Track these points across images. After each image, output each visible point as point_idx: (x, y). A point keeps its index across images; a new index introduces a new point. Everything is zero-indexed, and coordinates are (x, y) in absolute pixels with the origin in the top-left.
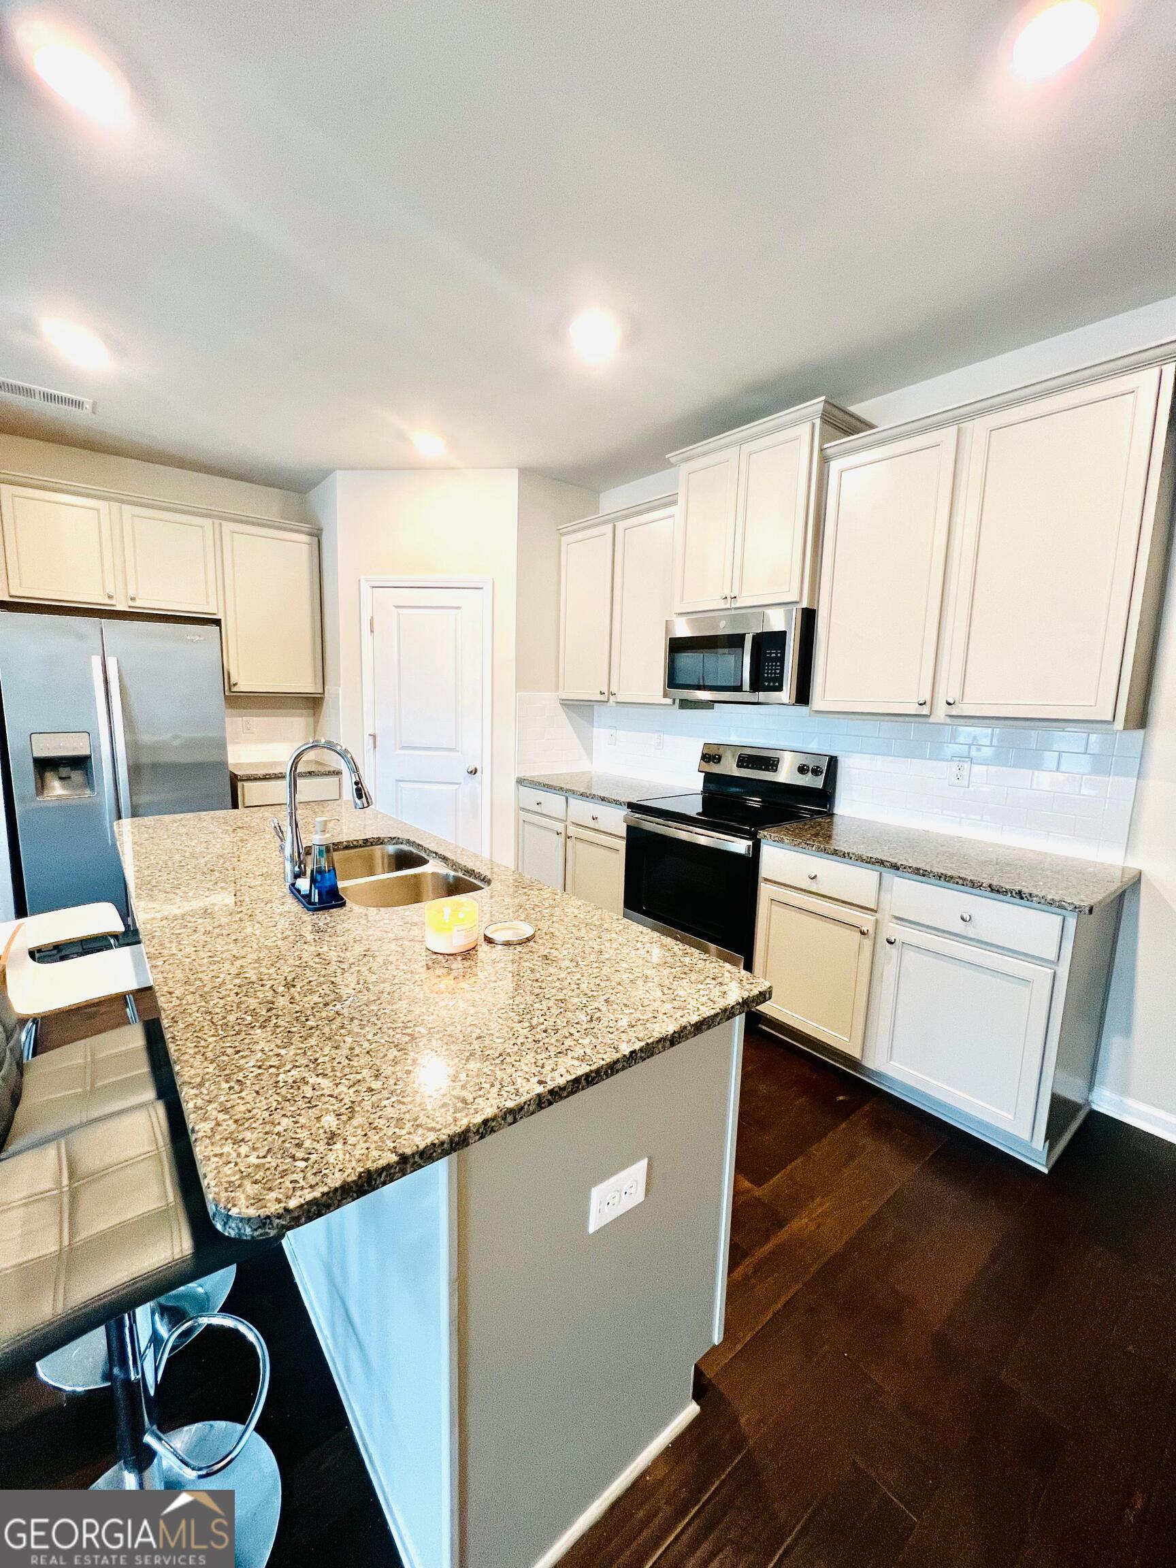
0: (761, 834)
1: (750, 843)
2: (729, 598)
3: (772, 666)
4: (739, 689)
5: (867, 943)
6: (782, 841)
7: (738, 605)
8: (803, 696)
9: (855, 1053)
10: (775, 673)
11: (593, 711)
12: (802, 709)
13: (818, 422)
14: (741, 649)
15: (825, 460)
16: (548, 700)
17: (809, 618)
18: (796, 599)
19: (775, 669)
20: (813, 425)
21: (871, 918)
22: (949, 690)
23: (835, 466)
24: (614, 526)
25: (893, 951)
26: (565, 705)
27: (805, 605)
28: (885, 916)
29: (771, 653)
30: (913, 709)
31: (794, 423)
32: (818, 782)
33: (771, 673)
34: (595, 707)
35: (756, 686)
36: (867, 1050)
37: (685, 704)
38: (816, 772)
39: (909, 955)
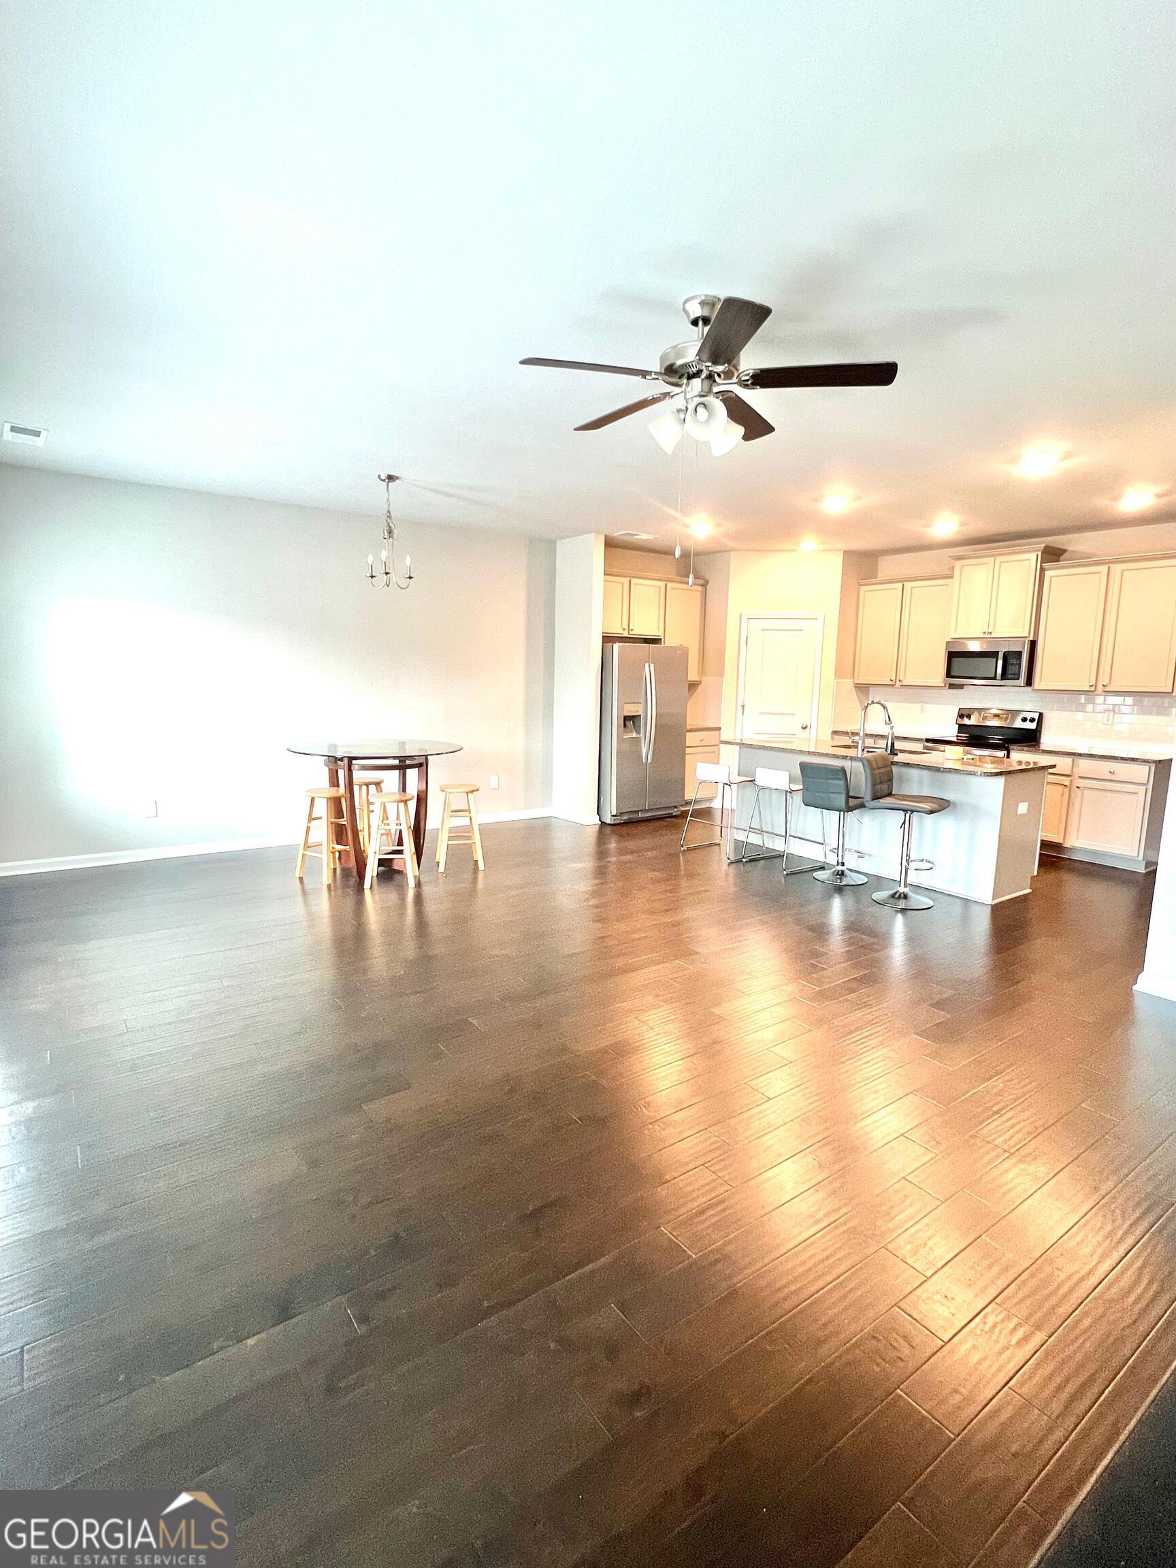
0: (1011, 747)
1: (1006, 752)
3: (1013, 668)
4: (995, 678)
5: (1067, 790)
6: (1023, 750)
7: (991, 636)
8: (1029, 682)
10: (1015, 672)
11: (869, 692)
12: (1028, 689)
13: (1040, 554)
14: (995, 659)
15: (1042, 570)
16: (848, 683)
17: (1033, 644)
18: (1027, 635)
19: (1015, 670)
20: (1037, 555)
21: (1069, 779)
22: (1104, 679)
23: (1048, 574)
24: (903, 585)
25: (1079, 792)
26: (857, 687)
27: (1031, 638)
28: (1075, 777)
29: (1013, 661)
30: (1087, 688)
31: (1030, 551)
32: (1033, 726)
33: (1013, 671)
35: (1004, 676)
36: (1066, 837)
37: (952, 686)
38: (1032, 720)
39: (1087, 792)
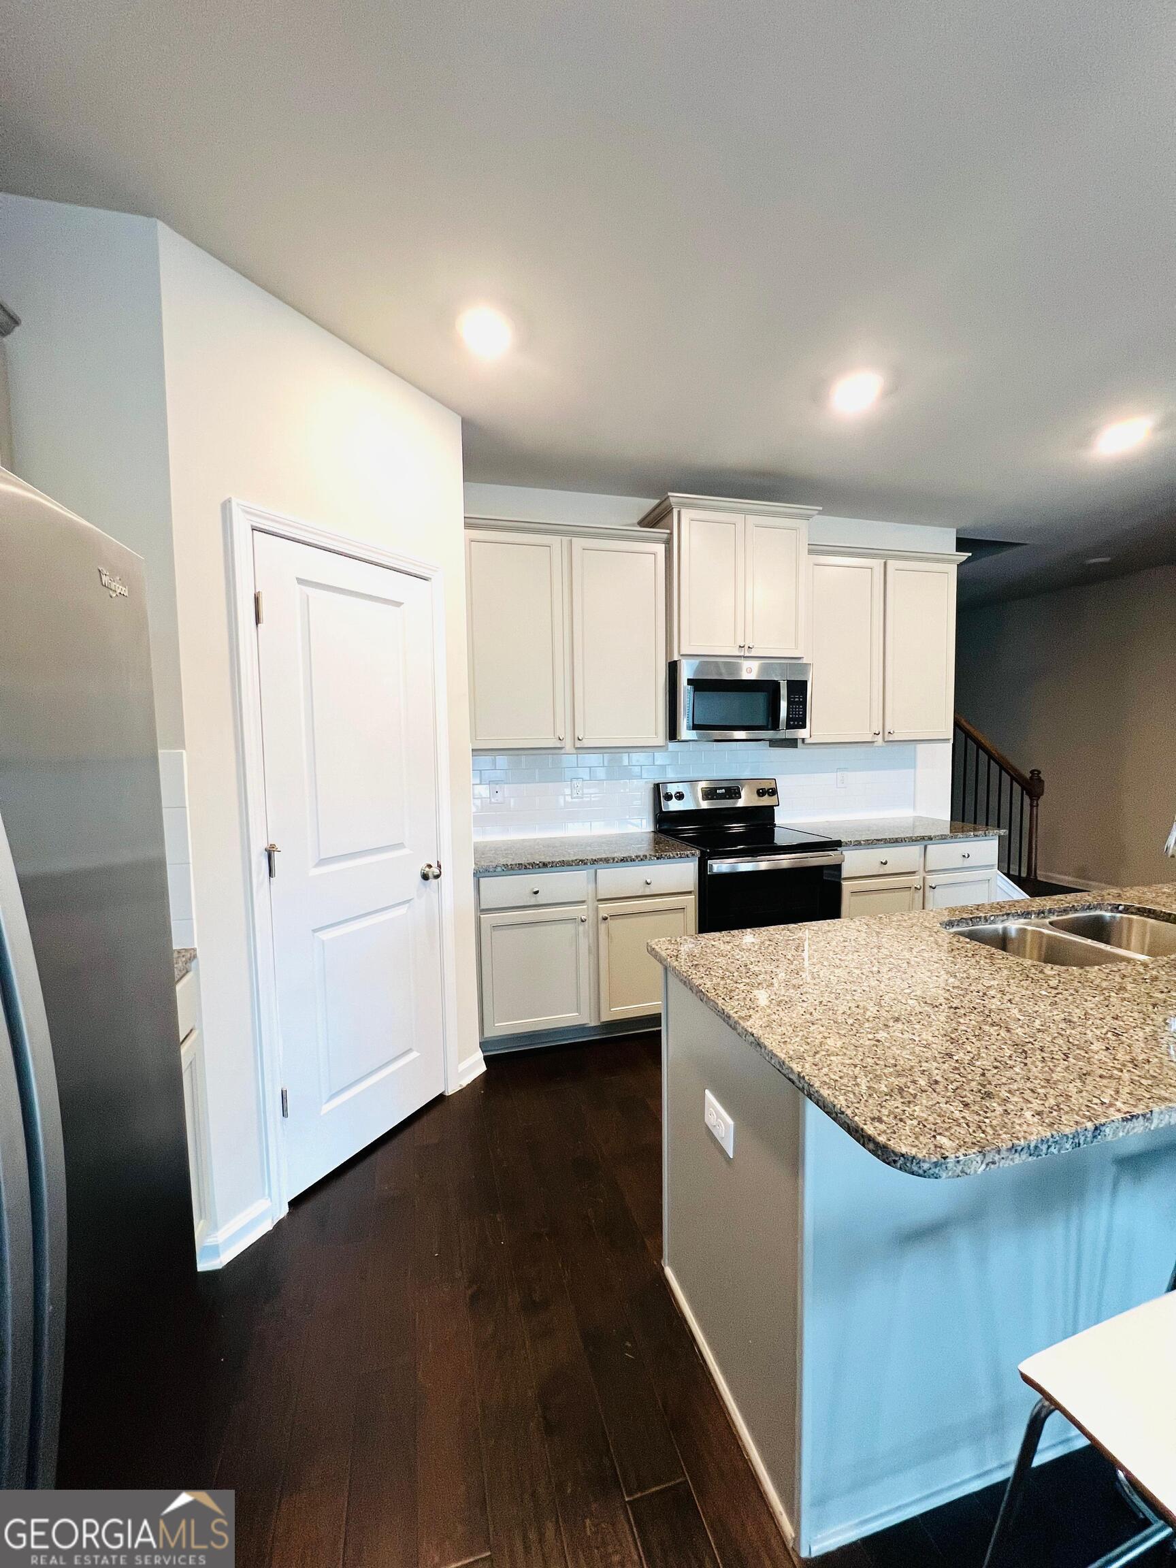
2: (746, 647)
3: (796, 708)
7: (753, 654)
10: (799, 714)
18: (803, 655)
19: (799, 711)
23: (811, 559)
25: (932, 893)
29: (795, 698)
33: (796, 714)
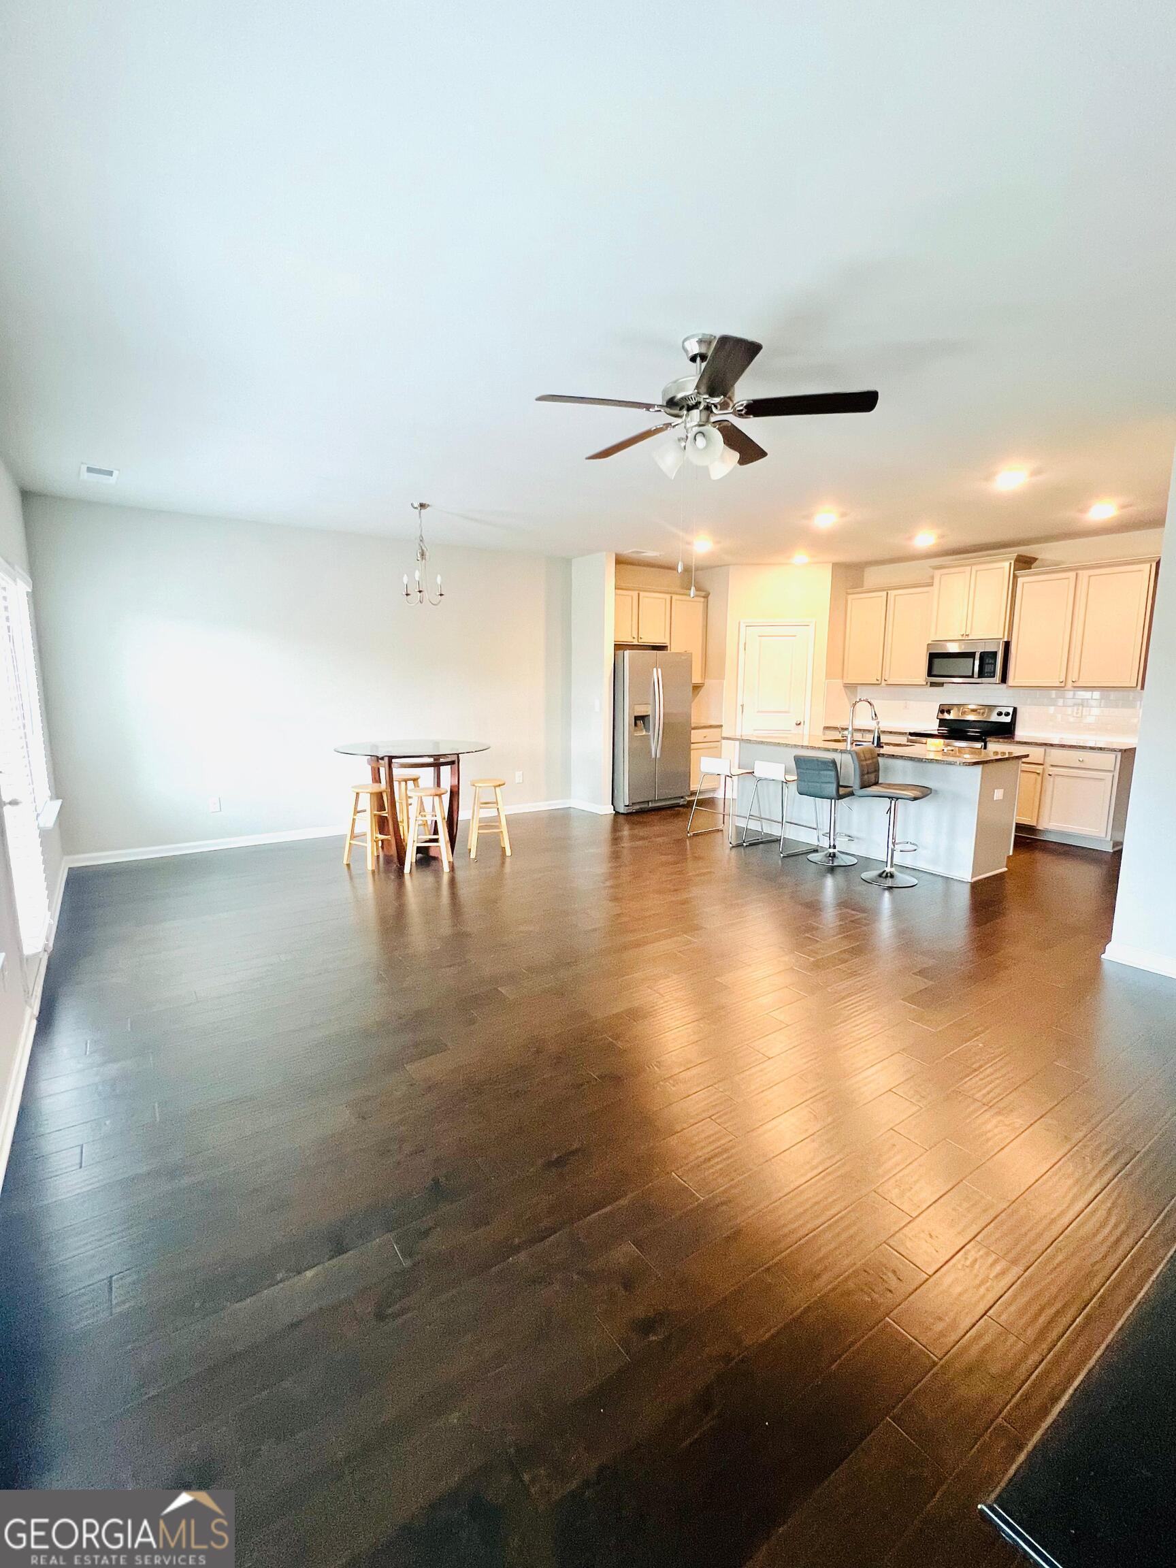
0: (988, 739)
1: (983, 743)
2: (966, 635)
3: (989, 666)
4: (972, 677)
5: (1039, 778)
6: (999, 742)
7: (969, 639)
8: (1004, 679)
9: (1034, 824)
10: (990, 671)
11: (857, 690)
12: (1004, 686)
13: (1013, 562)
14: (972, 660)
15: (1015, 577)
16: (839, 683)
17: (1007, 645)
18: (1002, 637)
19: (991, 669)
20: (1011, 563)
21: (1041, 767)
22: (1073, 676)
23: (1020, 580)
24: (887, 593)
25: (1051, 779)
26: (846, 687)
27: (1006, 640)
28: (1047, 766)
29: (989, 660)
30: (1058, 684)
31: (1003, 560)
32: (1008, 719)
33: (988, 671)
34: (858, 688)
35: (981, 675)
36: (1040, 821)
37: (933, 684)
38: (1007, 714)
39: (1058, 779)
